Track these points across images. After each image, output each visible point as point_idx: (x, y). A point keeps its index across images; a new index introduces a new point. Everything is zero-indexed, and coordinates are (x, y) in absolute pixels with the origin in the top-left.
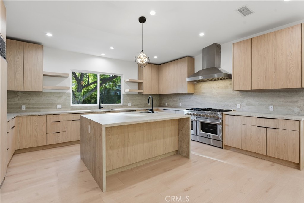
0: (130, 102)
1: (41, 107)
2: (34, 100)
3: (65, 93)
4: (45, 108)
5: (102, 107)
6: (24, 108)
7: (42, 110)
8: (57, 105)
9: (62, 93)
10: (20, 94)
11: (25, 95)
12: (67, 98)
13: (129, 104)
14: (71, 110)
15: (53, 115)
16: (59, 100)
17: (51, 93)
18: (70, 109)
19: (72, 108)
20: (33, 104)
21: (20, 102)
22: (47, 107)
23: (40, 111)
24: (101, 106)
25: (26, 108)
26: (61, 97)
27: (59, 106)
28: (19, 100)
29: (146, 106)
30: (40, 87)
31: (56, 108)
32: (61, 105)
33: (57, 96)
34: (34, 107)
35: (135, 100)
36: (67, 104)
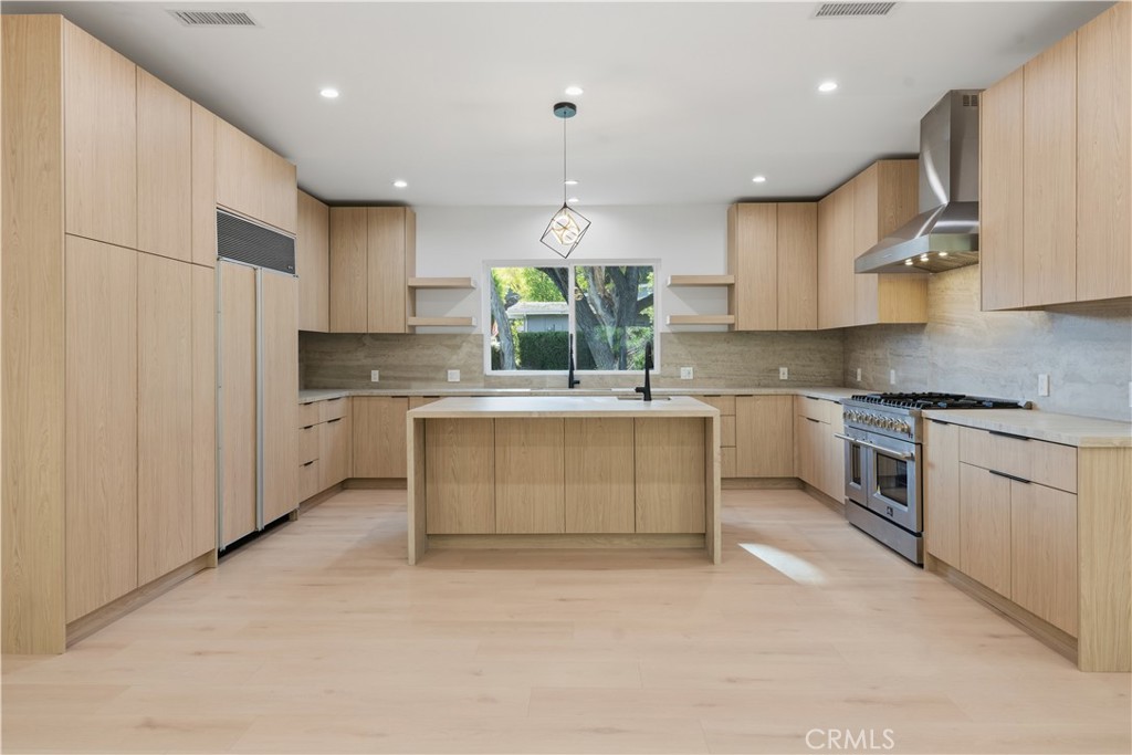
0: (689, 365)
1: (411, 375)
2: (397, 356)
3: (469, 335)
4: (421, 379)
5: (578, 382)
6: (375, 376)
7: (414, 384)
8: (449, 372)
9: (461, 335)
10: (367, 341)
11: (377, 343)
12: (475, 350)
13: (686, 373)
14: (485, 387)
15: (425, 397)
16: (455, 357)
17: (434, 336)
18: (481, 384)
19: (489, 382)
20: (396, 367)
21: (368, 361)
22: (425, 375)
23: (409, 388)
24: (575, 379)
25: (381, 377)
26: (459, 347)
27: (454, 375)
28: (366, 357)
29: (766, 382)
30: (403, 322)
31: (446, 380)
32: (458, 372)
33: (447, 346)
34: (396, 375)
35: (714, 358)
36: (474, 368)
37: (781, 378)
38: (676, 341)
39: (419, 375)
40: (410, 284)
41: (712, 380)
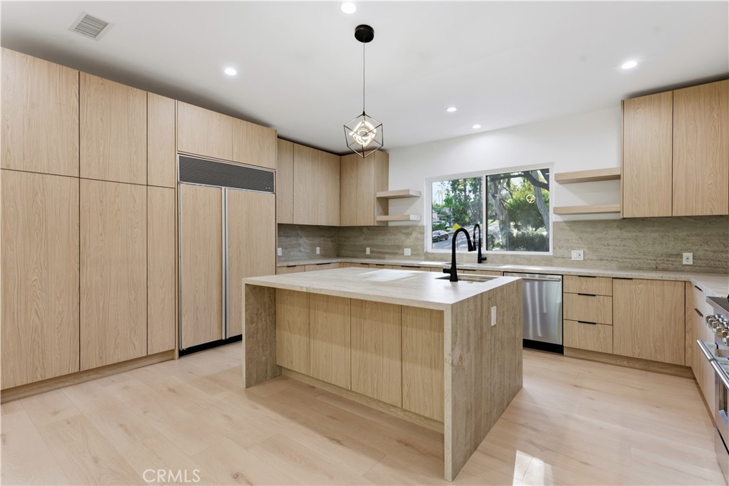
0: (579, 248)
1: (385, 251)
2: (379, 240)
3: (416, 226)
4: (390, 254)
5: (485, 259)
6: (368, 251)
7: (387, 256)
8: (405, 249)
9: (412, 227)
10: (365, 231)
12: (419, 236)
13: (576, 255)
14: (425, 260)
16: (408, 240)
17: (397, 227)
18: (423, 258)
19: (428, 256)
20: (378, 246)
21: (365, 242)
22: (392, 251)
23: (384, 258)
25: (371, 252)
26: (411, 234)
27: (408, 252)
28: (364, 240)
29: (665, 266)
30: (372, 219)
31: (403, 254)
32: (410, 249)
33: (404, 233)
34: (379, 250)
35: (606, 243)
36: (419, 247)
37: (685, 262)
38: (568, 228)
39: (389, 251)
40: (378, 196)
41: (603, 262)
